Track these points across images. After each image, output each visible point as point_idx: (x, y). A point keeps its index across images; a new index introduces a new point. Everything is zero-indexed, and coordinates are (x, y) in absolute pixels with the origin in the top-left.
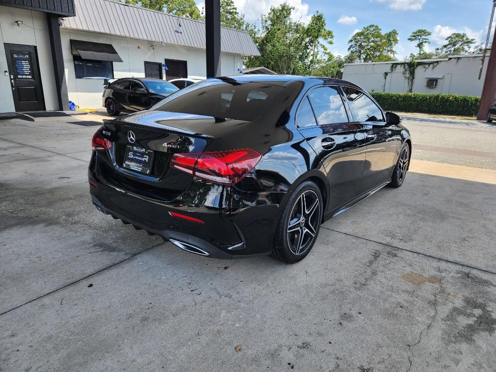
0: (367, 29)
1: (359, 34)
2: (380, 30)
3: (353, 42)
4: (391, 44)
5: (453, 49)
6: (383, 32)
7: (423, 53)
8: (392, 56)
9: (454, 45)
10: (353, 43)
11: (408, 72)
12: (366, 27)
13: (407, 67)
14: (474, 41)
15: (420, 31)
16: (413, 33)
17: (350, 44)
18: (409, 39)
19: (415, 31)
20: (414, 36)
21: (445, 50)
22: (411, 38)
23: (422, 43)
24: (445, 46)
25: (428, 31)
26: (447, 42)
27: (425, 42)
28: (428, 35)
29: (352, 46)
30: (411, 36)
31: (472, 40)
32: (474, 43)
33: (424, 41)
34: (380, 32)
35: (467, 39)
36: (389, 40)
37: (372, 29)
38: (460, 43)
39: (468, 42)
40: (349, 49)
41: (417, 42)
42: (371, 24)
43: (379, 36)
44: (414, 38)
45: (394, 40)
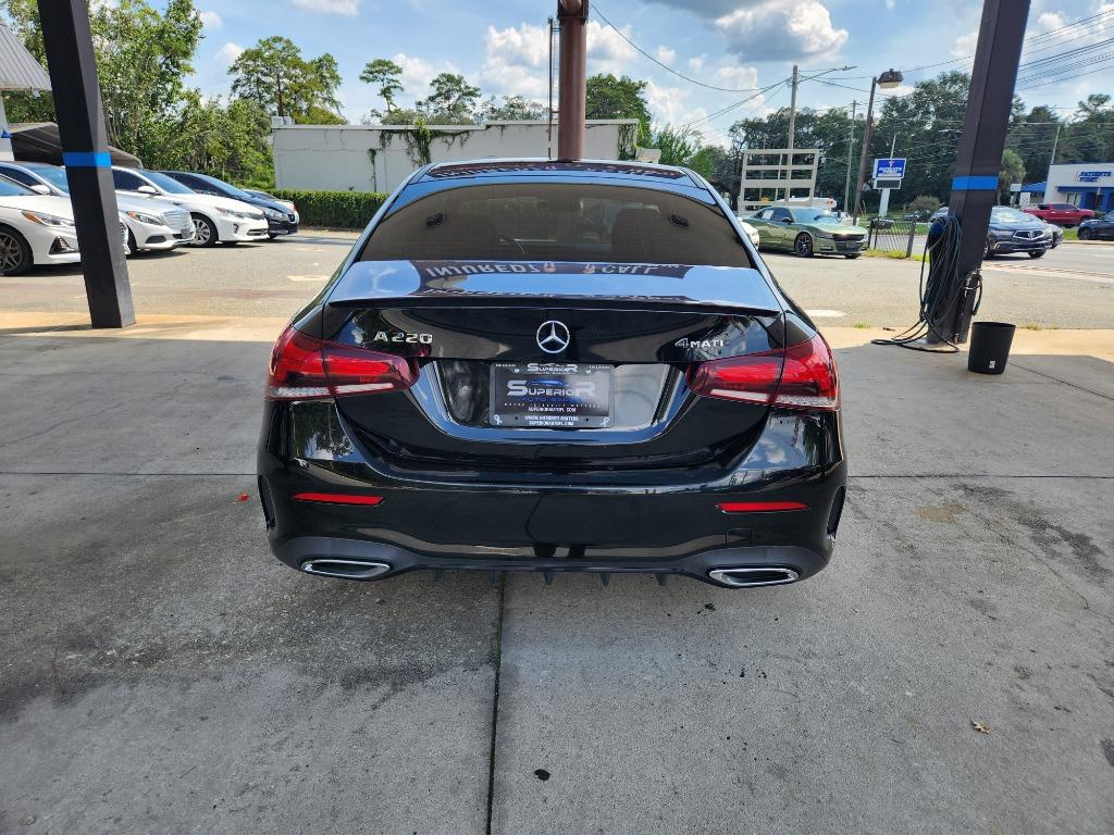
0: (268, 44)
1: (248, 55)
2: (299, 51)
3: (240, 71)
4: (327, 86)
5: (446, 105)
6: (307, 57)
7: (396, 111)
8: (334, 111)
9: (448, 98)
10: (240, 74)
11: (416, 150)
12: (263, 39)
13: (412, 139)
14: (478, 93)
15: (380, 63)
16: (368, 65)
17: (234, 77)
18: (362, 78)
19: (371, 62)
20: (371, 73)
21: (432, 106)
22: (365, 75)
23: (388, 88)
24: (432, 99)
25: (396, 64)
26: (433, 92)
27: (395, 87)
28: (396, 72)
29: (238, 81)
30: (365, 72)
31: (476, 90)
32: (480, 96)
33: (392, 84)
34: (299, 55)
35: (467, 87)
36: (322, 76)
37: (279, 46)
38: (457, 95)
39: (471, 94)
40: (234, 88)
41: (378, 86)
42: (274, 35)
43: (297, 64)
44: (371, 76)
45: (332, 77)
